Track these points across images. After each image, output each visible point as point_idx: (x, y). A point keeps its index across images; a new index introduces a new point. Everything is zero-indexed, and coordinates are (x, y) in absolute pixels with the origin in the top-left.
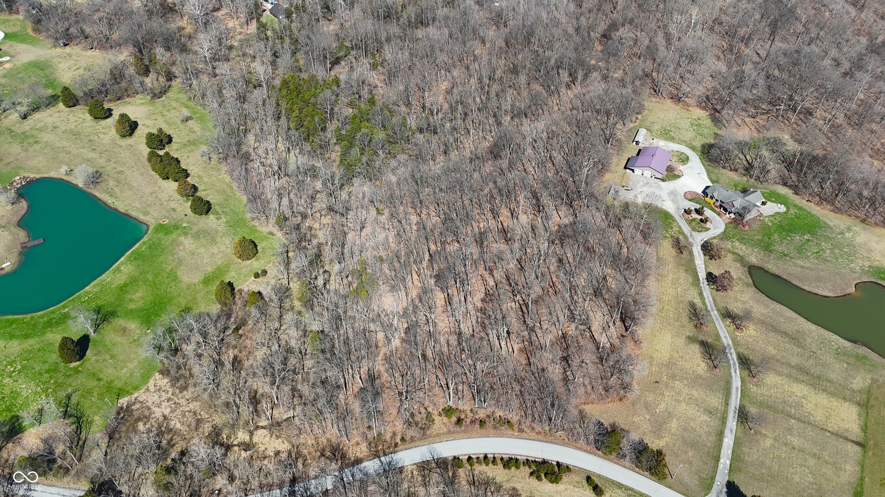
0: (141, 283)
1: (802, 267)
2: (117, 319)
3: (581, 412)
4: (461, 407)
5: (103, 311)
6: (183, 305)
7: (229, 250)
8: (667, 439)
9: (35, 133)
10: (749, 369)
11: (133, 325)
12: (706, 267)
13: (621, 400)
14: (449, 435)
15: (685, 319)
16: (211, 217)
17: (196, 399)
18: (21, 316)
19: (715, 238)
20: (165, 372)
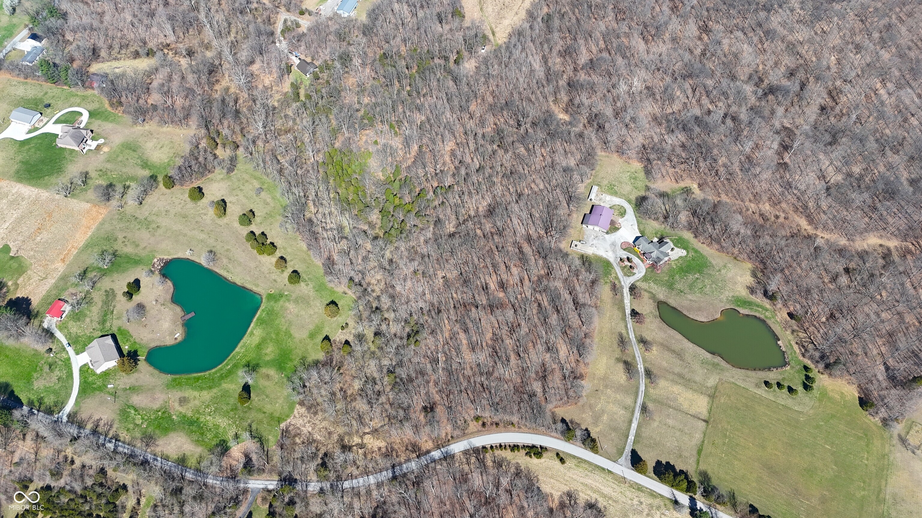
0: (269, 341)
1: (691, 300)
2: (261, 369)
3: (553, 413)
4: (483, 415)
5: (251, 365)
6: (300, 355)
7: (321, 311)
8: (601, 427)
9: (154, 218)
10: (650, 378)
11: (272, 372)
12: (631, 304)
13: (576, 404)
14: (478, 433)
15: (615, 345)
16: (302, 284)
17: (324, 419)
18: (202, 374)
19: (638, 281)
20: (302, 403)
